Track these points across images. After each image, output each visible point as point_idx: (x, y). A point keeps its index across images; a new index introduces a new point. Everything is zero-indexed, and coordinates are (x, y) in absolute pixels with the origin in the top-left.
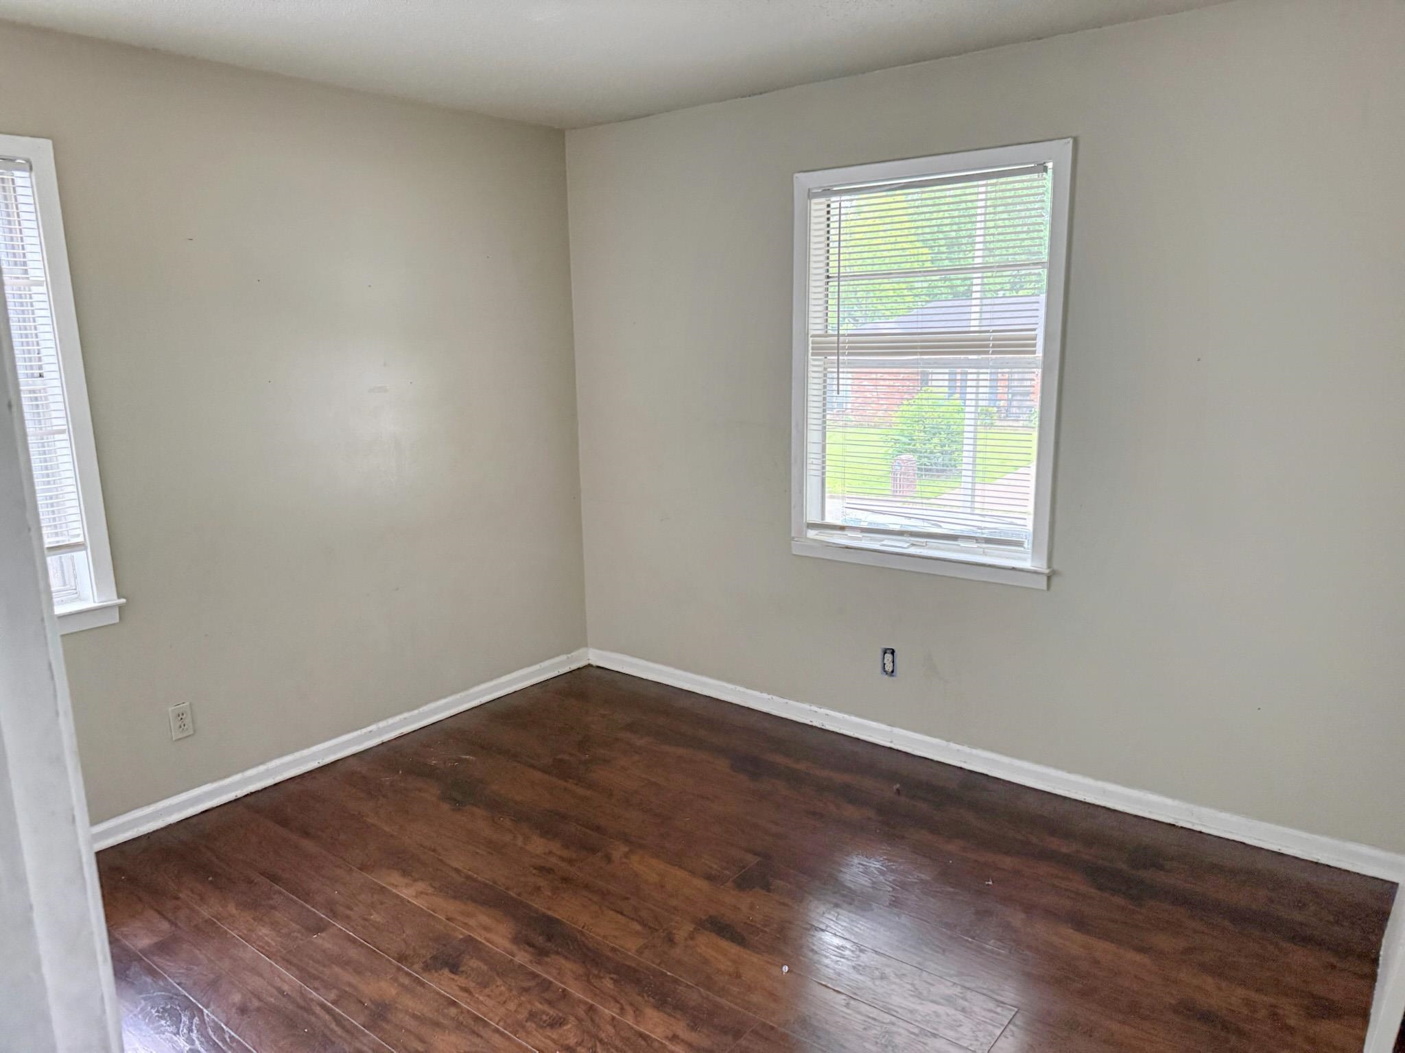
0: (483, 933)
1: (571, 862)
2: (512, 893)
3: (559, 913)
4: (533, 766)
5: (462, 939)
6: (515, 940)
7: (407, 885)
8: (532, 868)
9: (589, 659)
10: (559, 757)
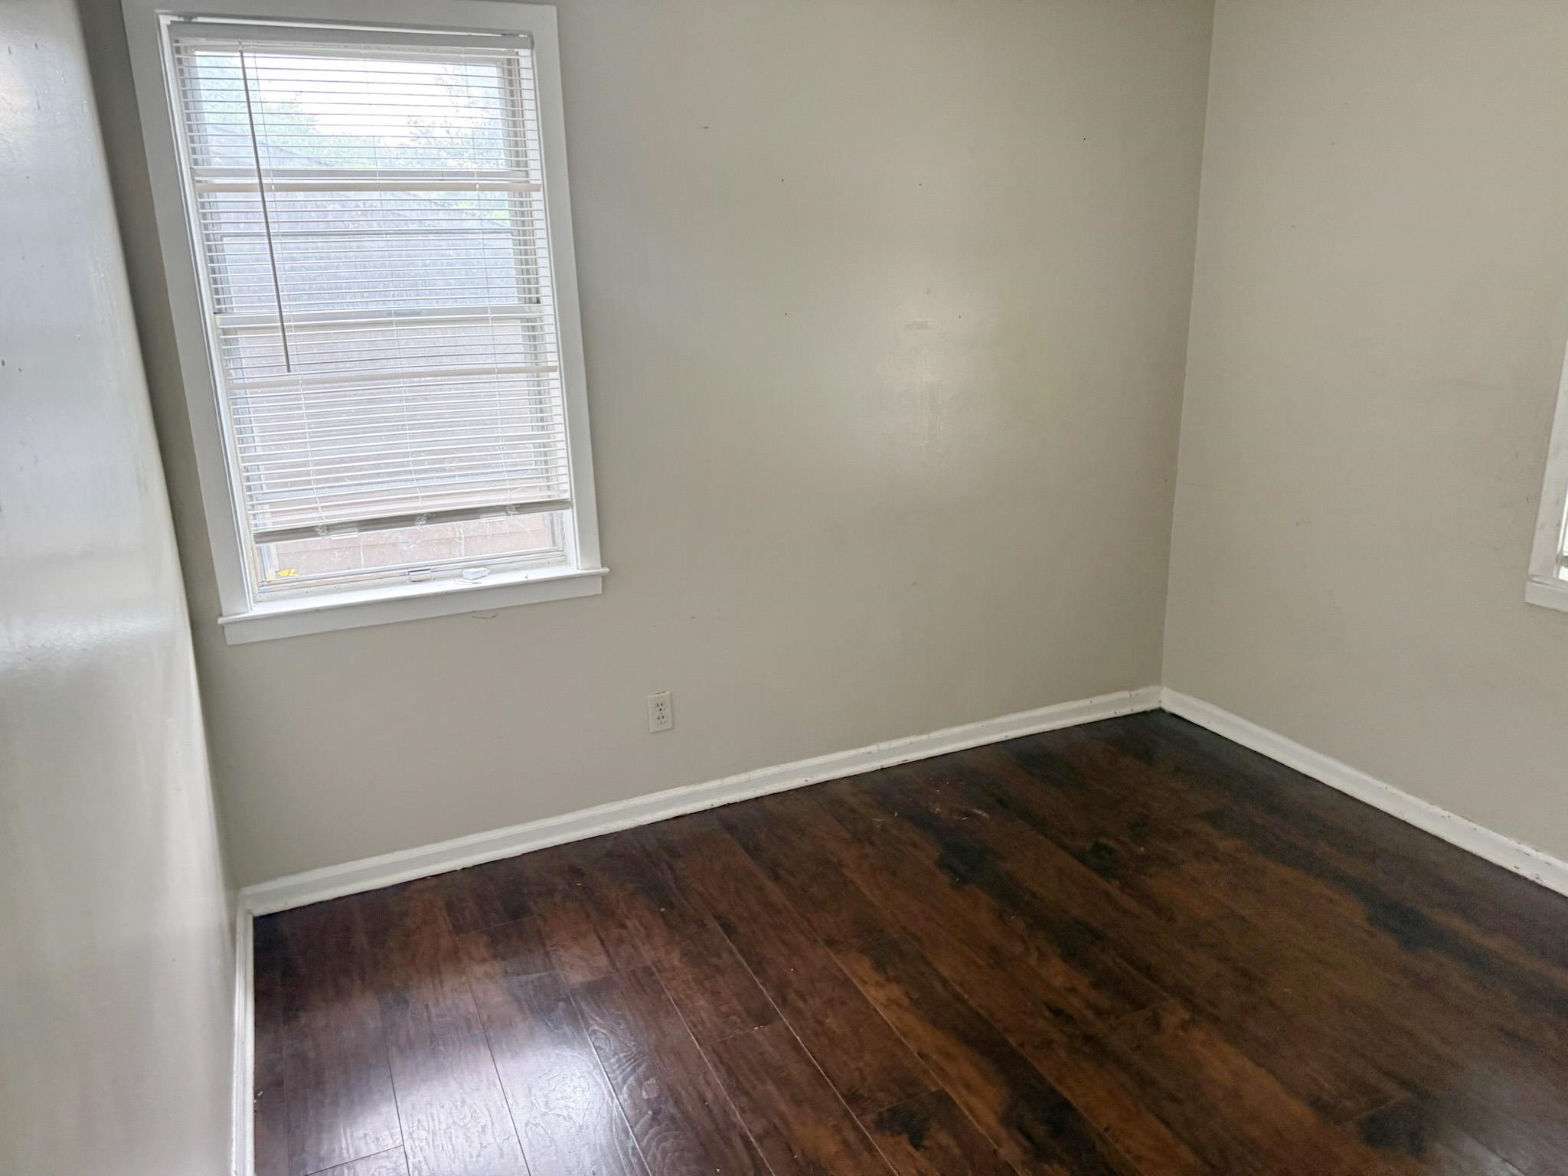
0: (964, 1092)
1: (1100, 1013)
2: (1012, 1040)
3: (1075, 1094)
4: (1064, 848)
5: (933, 1094)
6: (1006, 1120)
7: (878, 984)
8: (1044, 1008)
9: (1160, 702)
10: (1103, 840)
